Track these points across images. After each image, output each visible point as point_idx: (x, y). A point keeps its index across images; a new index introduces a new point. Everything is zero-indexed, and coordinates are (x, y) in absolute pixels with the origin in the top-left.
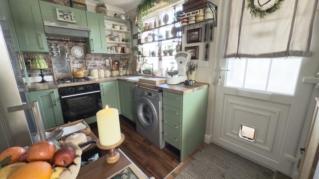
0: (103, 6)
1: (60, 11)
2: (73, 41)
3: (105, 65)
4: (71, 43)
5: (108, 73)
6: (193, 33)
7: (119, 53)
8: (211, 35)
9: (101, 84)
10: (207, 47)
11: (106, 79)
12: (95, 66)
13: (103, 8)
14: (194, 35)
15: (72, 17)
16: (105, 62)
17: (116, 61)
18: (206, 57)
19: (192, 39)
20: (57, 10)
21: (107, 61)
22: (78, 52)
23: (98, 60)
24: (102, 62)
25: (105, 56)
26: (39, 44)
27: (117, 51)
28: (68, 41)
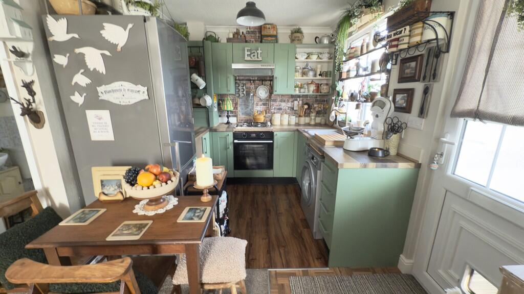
0: (299, 31)
1: (248, 50)
2: (259, 80)
3: (293, 109)
4: (258, 82)
5: (294, 120)
6: (408, 64)
7: (311, 93)
8: (435, 70)
9: (275, 133)
10: (426, 91)
11: (289, 127)
12: (280, 109)
13: (298, 35)
14: (408, 68)
15: (259, 54)
16: (294, 104)
17: (306, 104)
18: (422, 112)
19: (405, 76)
20: (246, 49)
21: (296, 102)
22: (262, 92)
23: (284, 101)
24: (290, 105)
25: (294, 97)
26: (227, 87)
27: (309, 91)
28: (255, 80)
